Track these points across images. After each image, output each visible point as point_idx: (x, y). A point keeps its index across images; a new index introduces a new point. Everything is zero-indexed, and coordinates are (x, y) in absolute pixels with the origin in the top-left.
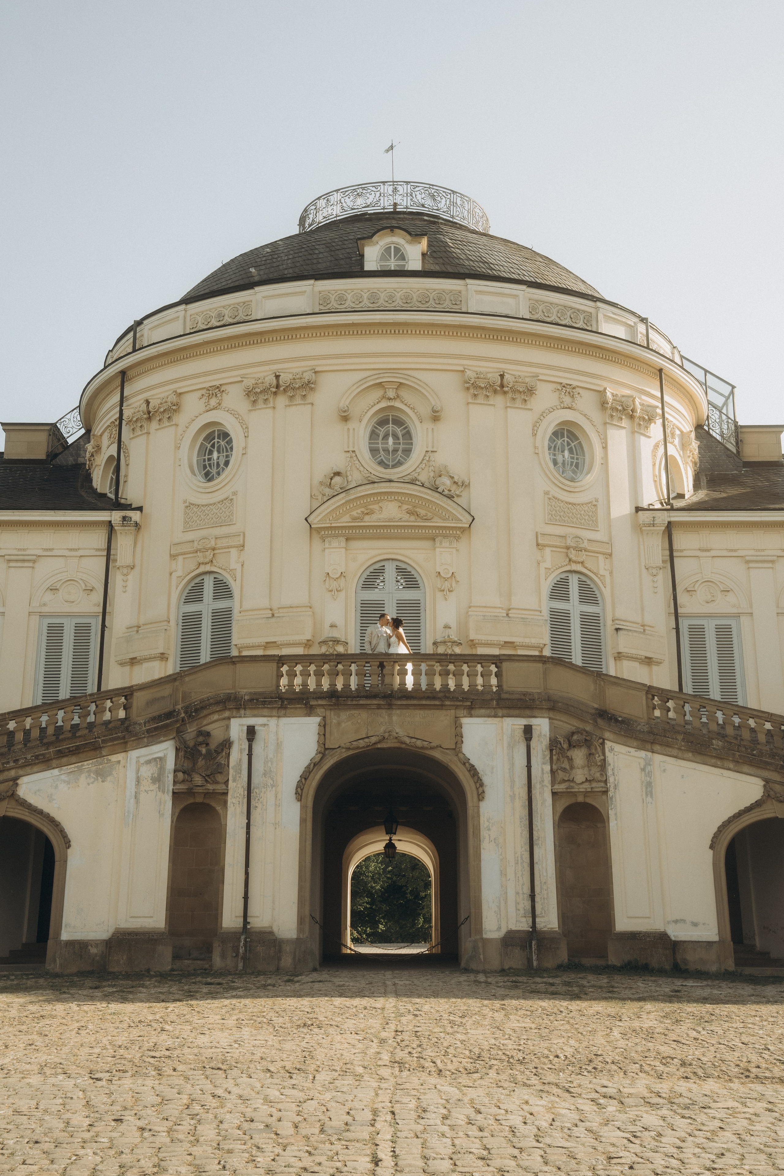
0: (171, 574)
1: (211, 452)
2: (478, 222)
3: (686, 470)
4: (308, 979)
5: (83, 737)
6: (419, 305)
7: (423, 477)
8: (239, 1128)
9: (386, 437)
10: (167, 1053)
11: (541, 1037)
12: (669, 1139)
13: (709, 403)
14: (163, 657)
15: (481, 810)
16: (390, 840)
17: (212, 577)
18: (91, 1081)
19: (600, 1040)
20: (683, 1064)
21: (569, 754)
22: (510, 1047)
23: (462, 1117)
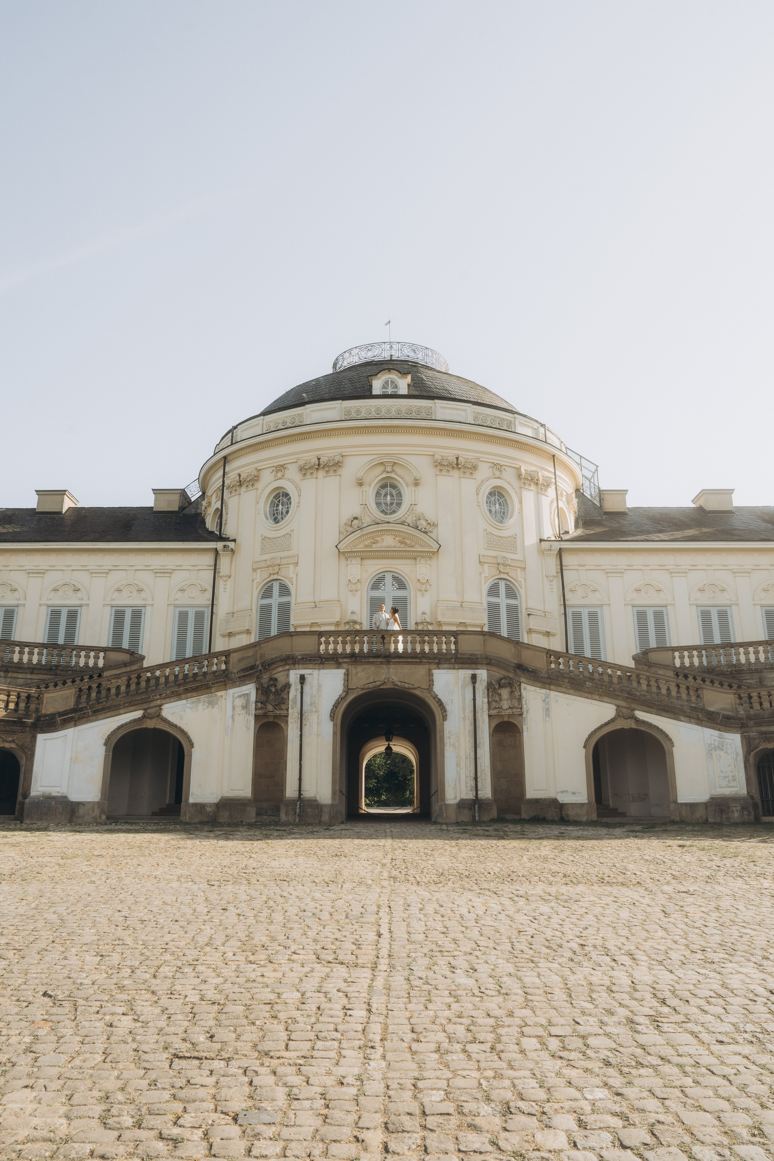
0: (253, 581)
1: (278, 505)
2: (442, 366)
3: (570, 517)
4: (338, 828)
5: (200, 680)
6: (406, 415)
7: (409, 521)
8: (297, 915)
9: (386, 495)
10: (253, 871)
11: (480, 862)
12: (555, 920)
13: (583, 476)
14: (248, 632)
15: (445, 726)
16: (389, 745)
17: (278, 582)
18: (208, 886)
19: (515, 863)
20: (565, 876)
21: (499, 691)
22: (461, 868)
23: (432, 909)
